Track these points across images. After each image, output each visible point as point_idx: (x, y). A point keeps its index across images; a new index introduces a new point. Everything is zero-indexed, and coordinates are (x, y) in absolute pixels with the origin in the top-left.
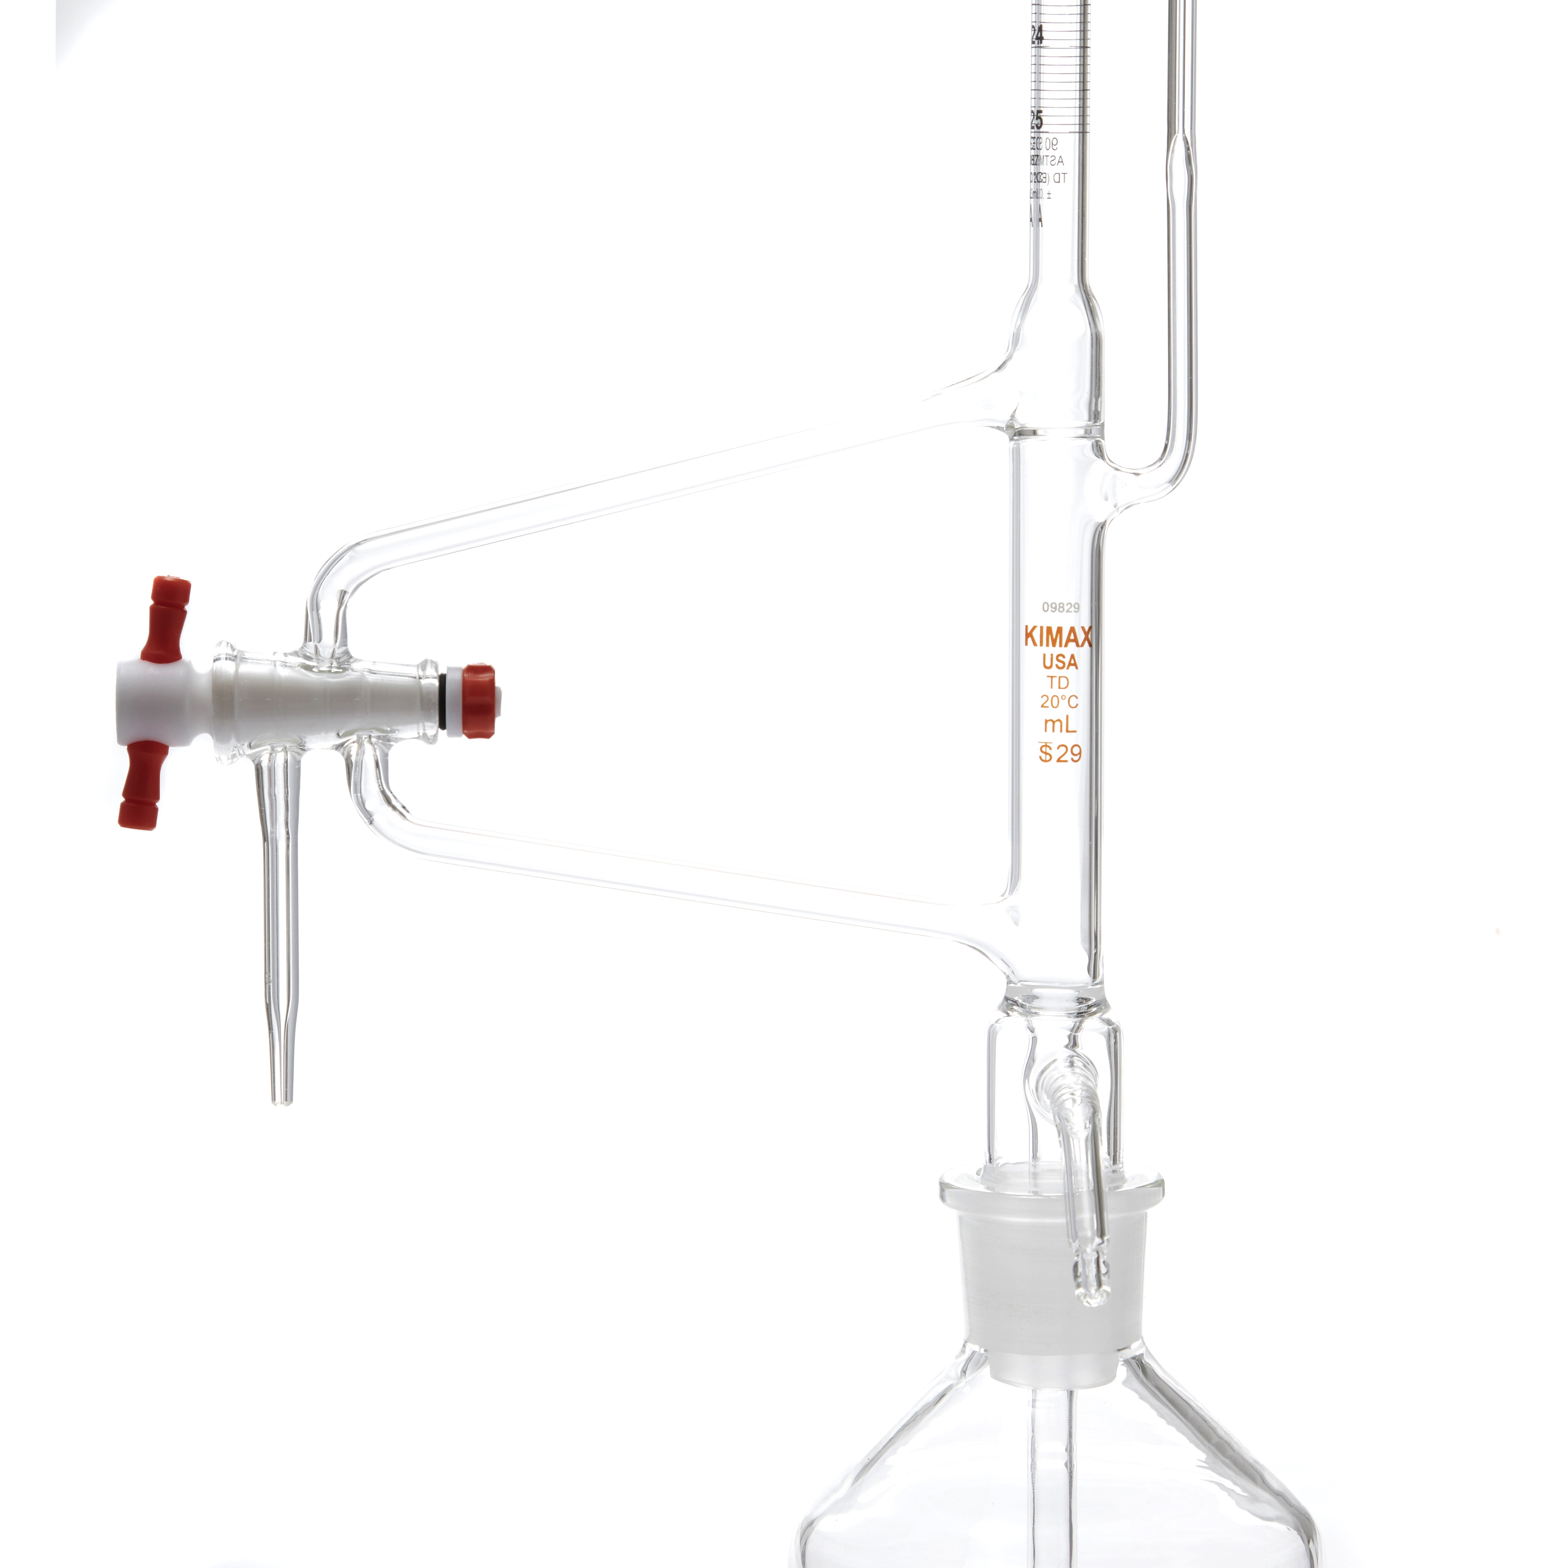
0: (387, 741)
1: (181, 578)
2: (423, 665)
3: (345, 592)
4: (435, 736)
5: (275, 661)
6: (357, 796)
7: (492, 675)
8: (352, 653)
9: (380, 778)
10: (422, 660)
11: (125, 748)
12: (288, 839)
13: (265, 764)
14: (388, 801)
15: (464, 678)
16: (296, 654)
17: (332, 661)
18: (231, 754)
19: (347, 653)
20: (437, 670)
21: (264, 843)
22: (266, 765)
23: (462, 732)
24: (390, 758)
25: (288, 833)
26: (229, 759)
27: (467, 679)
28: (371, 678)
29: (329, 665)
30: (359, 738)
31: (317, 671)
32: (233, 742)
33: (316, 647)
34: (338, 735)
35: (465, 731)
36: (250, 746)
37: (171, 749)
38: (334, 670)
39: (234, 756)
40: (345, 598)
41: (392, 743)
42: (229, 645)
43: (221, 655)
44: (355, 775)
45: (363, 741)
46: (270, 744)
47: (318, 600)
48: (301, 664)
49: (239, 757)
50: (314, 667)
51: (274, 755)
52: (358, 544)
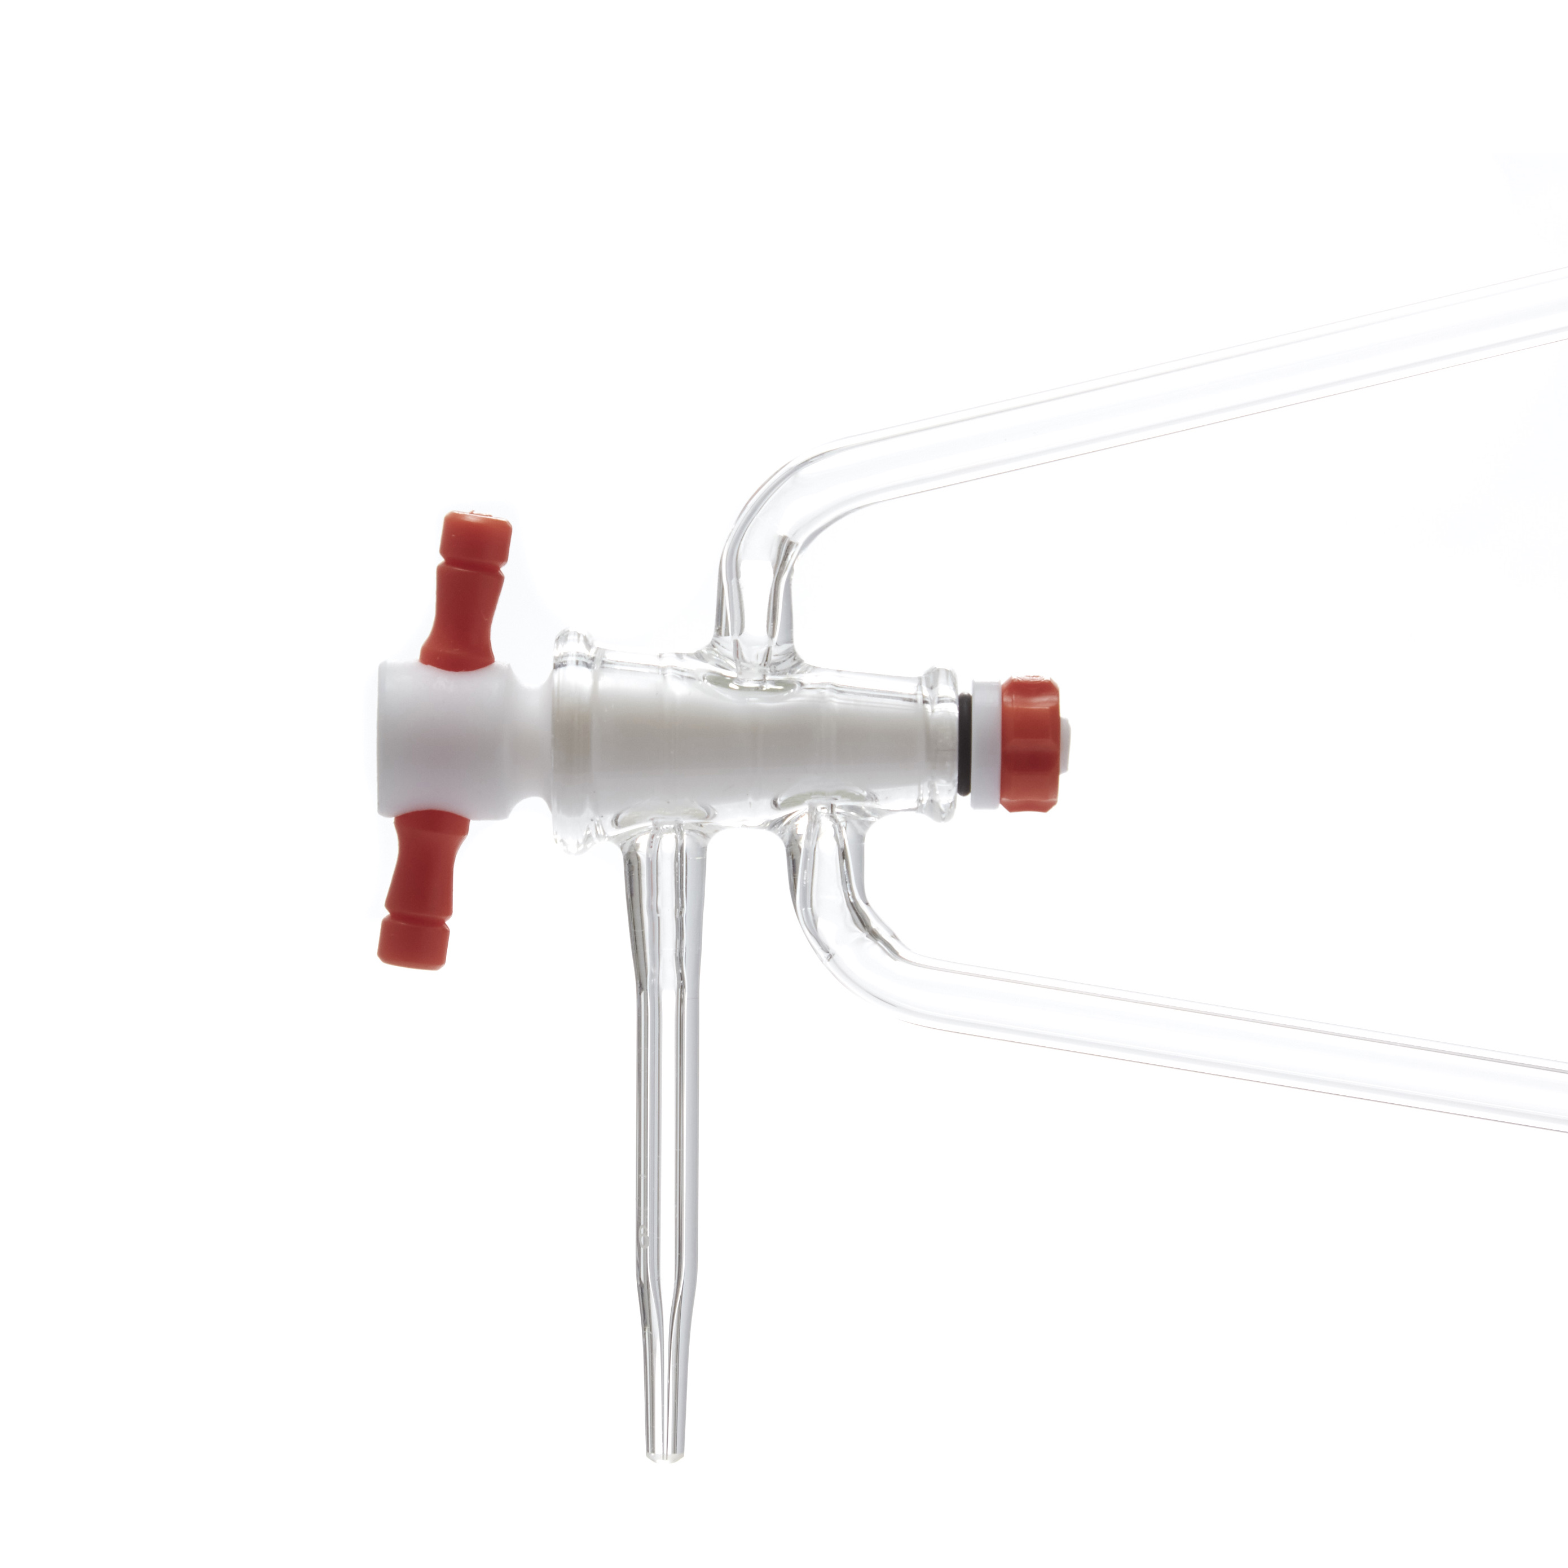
0: (862, 818)
1: (494, 517)
2: (932, 678)
3: (790, 545)
4: (953, 804)
5: (663, 669)
6: (806, 911)
7: (1055, 698)
8: (801, 652)
9: (850, 882)
10: (927, 668)
11: (391, 822)
12: (682, 987)
13: (642, 852)
14: (862, 921)
15: (1003, 704)
16: (699, 656)
17: (765, 671)
18: (584, 834)
19: (792, 654)
20: (955, 688)
21: (640, 994)
22: (645, 854)
23: (999, 801)
24: (867, 844)
25: (681, 977)
26: (578, 844)
27: (1010, 706)
28: (837, 701)
29: (760, 677)
30: (812, 809)
31: (737, 688)
32: (589, 812)
33: (736, 644)
34: (775, 804)
35: (1004, 799)
36: (616, 822)
37: (473, 825)
38: (768, 686)
39: (588, 837)
40: (789, 557)
41: (870, 819)
42: (582, 638)
43: (568, 656)
44: (803, 874)
45: (818, 813)
46: (652, 820)
47: (739, 559)
48: (708, 674)
49: (596, 840)
50: (732, 679)
51: (658, 837)
52: (806, 463)
